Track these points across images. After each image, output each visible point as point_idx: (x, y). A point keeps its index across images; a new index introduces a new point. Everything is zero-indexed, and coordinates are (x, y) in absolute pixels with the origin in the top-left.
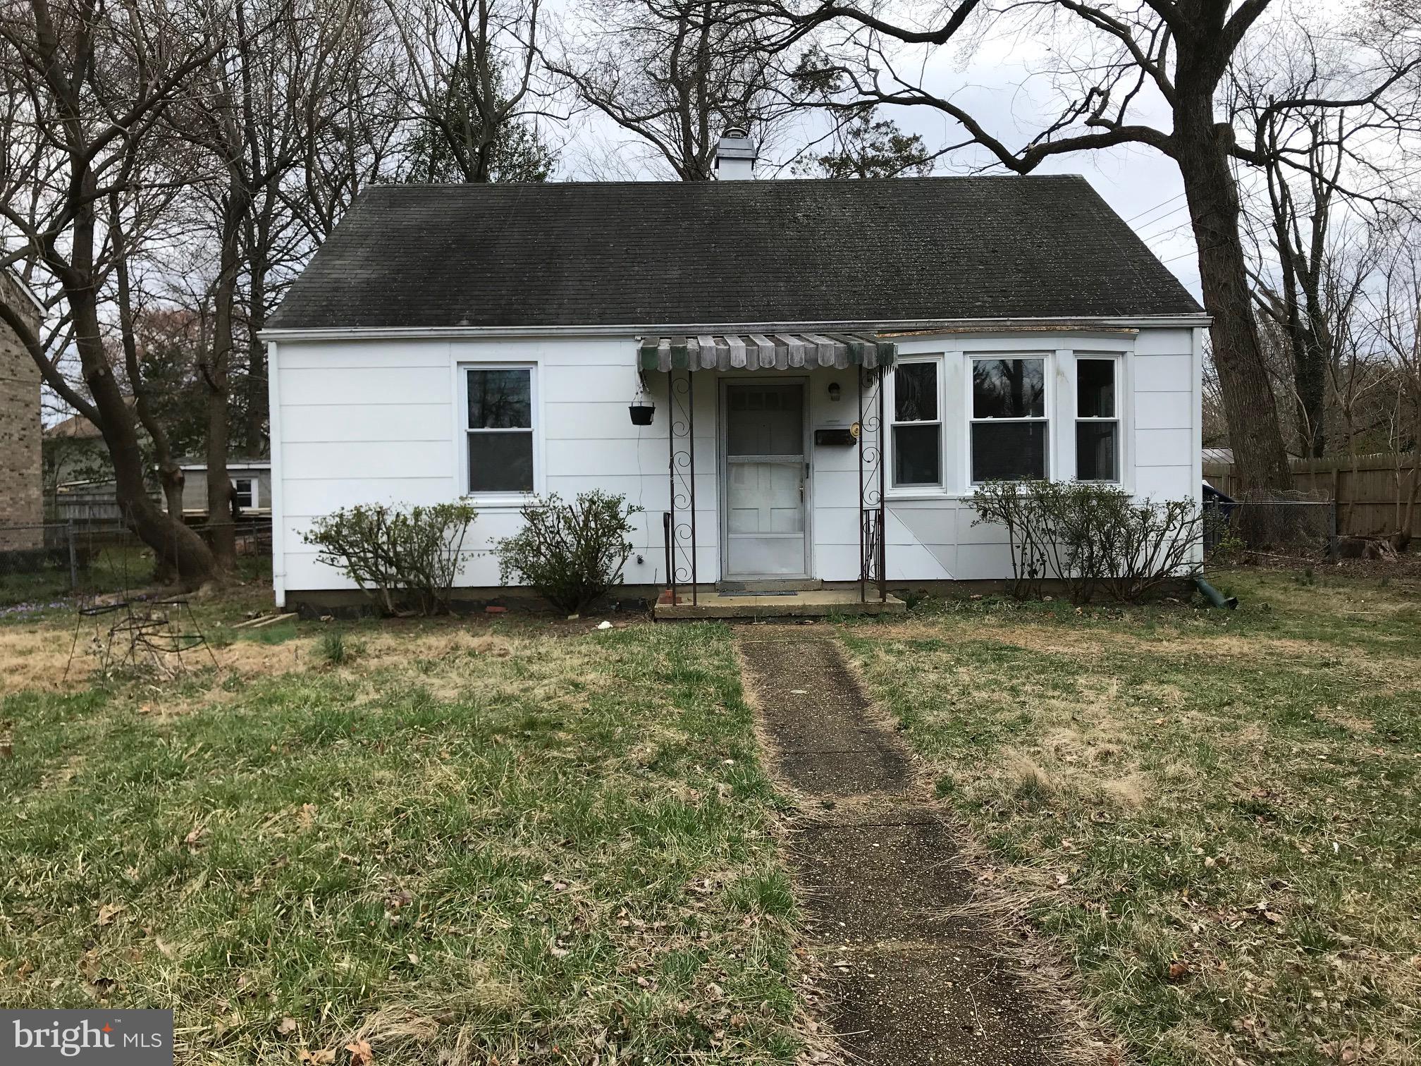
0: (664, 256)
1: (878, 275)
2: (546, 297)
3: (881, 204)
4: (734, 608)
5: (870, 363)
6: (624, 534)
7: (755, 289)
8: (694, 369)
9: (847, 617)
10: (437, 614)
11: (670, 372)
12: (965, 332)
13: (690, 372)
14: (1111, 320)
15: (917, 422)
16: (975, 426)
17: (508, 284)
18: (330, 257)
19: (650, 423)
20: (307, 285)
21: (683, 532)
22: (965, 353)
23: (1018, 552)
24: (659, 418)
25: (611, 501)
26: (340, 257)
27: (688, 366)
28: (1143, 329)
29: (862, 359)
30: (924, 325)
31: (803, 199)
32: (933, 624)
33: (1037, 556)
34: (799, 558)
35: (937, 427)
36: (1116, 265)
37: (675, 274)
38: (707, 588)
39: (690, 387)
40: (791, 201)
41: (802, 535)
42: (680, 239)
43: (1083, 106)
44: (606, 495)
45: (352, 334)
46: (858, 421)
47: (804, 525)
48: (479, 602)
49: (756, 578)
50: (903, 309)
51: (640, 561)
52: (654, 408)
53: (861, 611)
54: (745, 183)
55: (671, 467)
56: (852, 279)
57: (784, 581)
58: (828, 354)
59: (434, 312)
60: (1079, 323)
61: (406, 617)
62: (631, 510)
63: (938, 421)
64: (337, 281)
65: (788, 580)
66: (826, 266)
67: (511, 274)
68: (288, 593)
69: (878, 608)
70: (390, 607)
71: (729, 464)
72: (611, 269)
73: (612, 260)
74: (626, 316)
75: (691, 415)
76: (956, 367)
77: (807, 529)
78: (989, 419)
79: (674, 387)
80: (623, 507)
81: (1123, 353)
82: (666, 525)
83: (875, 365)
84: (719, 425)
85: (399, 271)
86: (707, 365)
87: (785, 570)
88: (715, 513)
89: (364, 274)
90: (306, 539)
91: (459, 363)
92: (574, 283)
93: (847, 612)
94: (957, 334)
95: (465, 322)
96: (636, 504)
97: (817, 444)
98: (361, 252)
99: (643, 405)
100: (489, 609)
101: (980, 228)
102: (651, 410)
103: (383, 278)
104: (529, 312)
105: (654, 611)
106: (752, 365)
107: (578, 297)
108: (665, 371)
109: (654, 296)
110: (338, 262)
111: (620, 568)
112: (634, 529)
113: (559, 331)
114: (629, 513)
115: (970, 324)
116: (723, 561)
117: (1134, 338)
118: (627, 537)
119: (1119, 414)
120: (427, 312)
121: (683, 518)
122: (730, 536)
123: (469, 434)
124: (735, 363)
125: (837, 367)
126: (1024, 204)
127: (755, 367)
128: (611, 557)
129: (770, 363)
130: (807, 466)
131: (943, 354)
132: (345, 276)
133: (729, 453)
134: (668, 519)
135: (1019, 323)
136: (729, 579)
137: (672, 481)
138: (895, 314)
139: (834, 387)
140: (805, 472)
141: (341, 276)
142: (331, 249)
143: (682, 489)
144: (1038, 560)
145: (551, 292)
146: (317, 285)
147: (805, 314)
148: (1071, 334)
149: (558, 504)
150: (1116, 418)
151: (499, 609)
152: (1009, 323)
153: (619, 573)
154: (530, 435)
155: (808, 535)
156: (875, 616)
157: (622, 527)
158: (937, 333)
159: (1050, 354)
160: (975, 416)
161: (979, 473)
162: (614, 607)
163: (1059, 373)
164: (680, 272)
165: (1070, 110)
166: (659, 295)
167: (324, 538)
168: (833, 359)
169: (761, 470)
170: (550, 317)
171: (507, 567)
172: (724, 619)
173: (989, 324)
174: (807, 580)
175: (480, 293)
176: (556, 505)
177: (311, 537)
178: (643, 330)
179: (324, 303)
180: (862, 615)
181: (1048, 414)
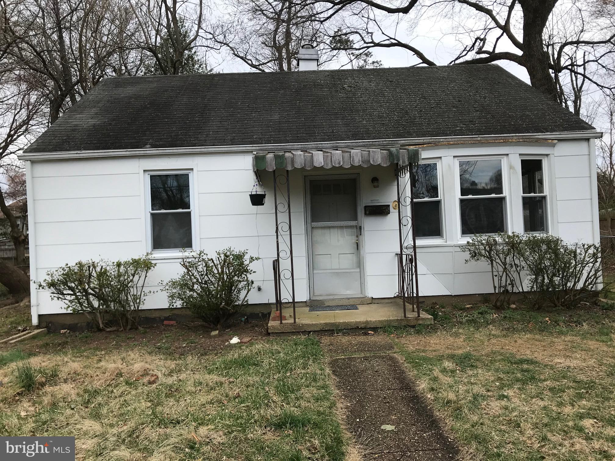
0: (270, 108)
1: (395, 115)
2: (200, 131)
3: (390, 80)
4: (321, 324)
5: (404, 162)
6: (248, 275)
7: (324, 124)
8: (289, 168)
9: (396, 328)
10: (130, 329)
11: (274, 171)
12: (454, 144)
13: (287, 171)
14: (540, 136)
15: (426, 199)
16: (462, 201)
17: (177, 125)
18: (76, 113)
19: (263, 204)
20: (57, 128)
21: (285, 274)
22: (454, 157)
23: (496, 279)
24: (269, 201)
25: (239, 255)
26: (81, 113)
27: (286, 166)
28: (560, 140)
29: (399, 160)
30: (428, 141)
31: (347, 78)
32: (457, 335)
33: (509, 282)
34: (358, 284)
35: (439, 202)
36: (532, 106)
37: (276, 117)
38: (301, 304)
39: (288, 180)
40: (340, 79)
41: (358, 270)
42: (279, 99)
43: (471, 48)
44: (235, 250)
45: (78, 155)
46: (396, 199)
47: (360, 264)
48: (160, 318)
49: (331, 297)
50: (414, 132)
51: (259, 289)
52: (265, 195)
53: (404, 323)
54: (314, 71)
55: (277, 232)
56: (381, 117)
57: (349, 299)
58: (376, 157)
59: (131, 141)
60: (521, 137)
61: (110, 331)
62: (252, 259)
63: (439, 198)
64: (76, 125)
65: (352, 298)
66: (364, 111)
67: (180, 120)
68: (40, 316)
69: (415, 321)
70: (101, 326)
71: (313, 228)
72: (239, 115)
73: (239, 111)
74: (247, 140)
75: (289, 199)
76: (449, 166)
77: (362, 267)
78: (470, 196)
79: (277, 180)
80: (247, 258)
81: (547, 155)
82: (274, 269)
83: (407, 163)
84: (305, 204)
85: (114, 120)
86: (298, 165)
87: (348, 292)
88: (305, 258)
89: (92, 122)
90: (40, 286)
91: (144, 171)
92: (217, 123)
93: (396, 324)
94: (450, 145)
95: (148, 146)
96: (255, 256)
97: (366, 214)
98: (94, 110)
99: (258, 193)
100: (166, 322)
101: (449, 90)
102: (263, 196)
103: (104, 123)
104: (189, 139)
105: (268, 328)
106: (327, 164)
107: (219, 130)
108: (271, 170)
109: (264, 129)
110: (79, 116)
111: (246, 296)
112: (254, 272)
113: (206, 150)
114: (250, 262)
115: (456, 140)
116: (311, 287)
117: (554, 145)
118: (250, 277)
119: (547, 191)
120: (126, 141)
121: (285, 265)
122: (315, 272)
123: (152, 214)
124: (316, 164)
125: (382, 165)
126: (470, 78)
127: (330, 166)
128: (239, 291)
129: (339, 163)
130: (360, 228)
131: (440, 158)
132: (81, 123)
133: (313, 221)
134: (276, 265)
135: (485, 138)
136: (314, 298)
137: (277, 242)
138: (410, 135)
139: (375, 180)
140: (359, 233)
141: (78, 123)
142: (76, 109)
143: (284, 247)
144: (509, 284)
145: (203, 128)
146: (63, 128)
147: (355, 136)
148: (518, 144)
149: (205, 257)
150: (545, 194)
151: (172, 322)
152: (479, 139)
153: (246, 299)
154: (189, 213)
155: (362, 270)
156: (414, 327)
157: (247, 271)
158: (436, 145)
159: (505, 157)
160: (462, 195)
161: (466, 229)
162: (243, 319)
163: (511, 167)
164: (279, 116)
165: (464, 50)
166: (267, 128)
167: (52, 284)
168: (380, 160)
169: (332, 230)
170: (201, 142)
171: (173, 299)
172: (314, 331)
173: (467, 139)
174: (363, 298)
175: (160, 130)
176: (204, 257)
177: (44, 284)
178: (258, 148)
179: (65, 138)
180: (405, 326)
181: (506, 192)
